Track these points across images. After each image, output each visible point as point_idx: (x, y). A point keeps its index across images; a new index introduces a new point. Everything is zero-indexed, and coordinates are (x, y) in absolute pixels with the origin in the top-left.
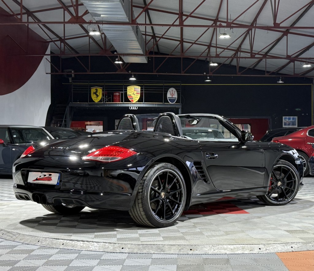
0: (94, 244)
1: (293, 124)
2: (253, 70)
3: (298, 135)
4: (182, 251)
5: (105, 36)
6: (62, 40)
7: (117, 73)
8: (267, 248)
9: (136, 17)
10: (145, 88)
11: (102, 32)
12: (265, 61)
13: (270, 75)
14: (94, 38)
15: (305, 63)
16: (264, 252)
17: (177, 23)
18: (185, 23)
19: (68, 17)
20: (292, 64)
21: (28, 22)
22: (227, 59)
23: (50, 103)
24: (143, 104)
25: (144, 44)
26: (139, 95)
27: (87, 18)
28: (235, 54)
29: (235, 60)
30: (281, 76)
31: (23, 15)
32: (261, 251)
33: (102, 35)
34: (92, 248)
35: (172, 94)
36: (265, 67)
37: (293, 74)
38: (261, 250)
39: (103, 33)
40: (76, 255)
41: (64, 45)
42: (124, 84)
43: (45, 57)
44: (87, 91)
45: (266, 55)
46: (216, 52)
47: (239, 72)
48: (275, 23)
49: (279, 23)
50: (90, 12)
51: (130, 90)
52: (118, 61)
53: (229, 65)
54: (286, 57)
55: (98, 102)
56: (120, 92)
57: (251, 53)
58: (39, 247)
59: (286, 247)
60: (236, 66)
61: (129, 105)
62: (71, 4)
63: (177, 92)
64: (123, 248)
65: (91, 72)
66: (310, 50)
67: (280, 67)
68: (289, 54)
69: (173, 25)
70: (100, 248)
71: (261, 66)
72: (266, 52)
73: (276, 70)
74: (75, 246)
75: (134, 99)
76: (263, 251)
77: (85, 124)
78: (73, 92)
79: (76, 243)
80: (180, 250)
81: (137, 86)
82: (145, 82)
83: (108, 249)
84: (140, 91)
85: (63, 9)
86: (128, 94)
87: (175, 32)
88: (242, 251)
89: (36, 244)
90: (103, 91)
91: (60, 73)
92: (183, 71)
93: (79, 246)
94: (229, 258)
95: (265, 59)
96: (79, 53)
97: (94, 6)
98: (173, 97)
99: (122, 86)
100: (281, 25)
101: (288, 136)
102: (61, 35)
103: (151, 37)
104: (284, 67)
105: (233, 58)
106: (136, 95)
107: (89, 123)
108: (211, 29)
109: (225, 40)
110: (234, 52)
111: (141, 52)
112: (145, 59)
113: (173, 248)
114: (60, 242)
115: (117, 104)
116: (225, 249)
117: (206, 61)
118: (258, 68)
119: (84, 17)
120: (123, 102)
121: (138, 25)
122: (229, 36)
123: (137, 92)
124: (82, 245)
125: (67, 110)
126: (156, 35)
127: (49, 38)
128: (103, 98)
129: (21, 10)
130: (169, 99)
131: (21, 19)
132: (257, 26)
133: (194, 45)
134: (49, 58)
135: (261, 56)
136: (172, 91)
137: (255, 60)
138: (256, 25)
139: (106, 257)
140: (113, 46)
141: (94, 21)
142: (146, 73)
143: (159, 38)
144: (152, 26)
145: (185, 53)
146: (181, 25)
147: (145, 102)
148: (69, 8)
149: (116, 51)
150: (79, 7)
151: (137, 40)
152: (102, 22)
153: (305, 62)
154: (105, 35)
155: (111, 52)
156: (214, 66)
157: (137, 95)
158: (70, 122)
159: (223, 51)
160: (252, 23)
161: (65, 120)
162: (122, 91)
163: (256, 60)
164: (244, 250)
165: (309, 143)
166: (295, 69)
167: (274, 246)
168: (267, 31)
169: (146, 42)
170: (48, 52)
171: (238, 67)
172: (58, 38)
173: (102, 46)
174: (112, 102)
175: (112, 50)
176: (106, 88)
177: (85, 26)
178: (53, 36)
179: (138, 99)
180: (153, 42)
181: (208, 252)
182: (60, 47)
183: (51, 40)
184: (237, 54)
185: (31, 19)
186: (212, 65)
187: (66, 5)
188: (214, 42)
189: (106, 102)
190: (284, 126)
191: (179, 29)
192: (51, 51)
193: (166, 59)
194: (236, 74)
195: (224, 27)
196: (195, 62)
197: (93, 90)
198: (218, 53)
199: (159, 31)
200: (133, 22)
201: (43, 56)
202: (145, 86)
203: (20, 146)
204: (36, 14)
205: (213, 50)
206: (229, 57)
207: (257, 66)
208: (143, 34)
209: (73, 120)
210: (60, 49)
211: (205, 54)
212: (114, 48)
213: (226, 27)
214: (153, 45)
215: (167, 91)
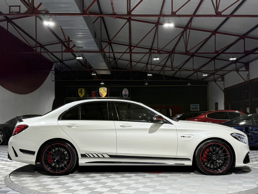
2: (172, 77)
5: (86, 60)
6: (61, 61)
7: (93, 80)
9: (104, 48)
10: (109, 89)
12: (180, 72)
13: (183, 80)
14: (80, 60)
15: (204, 73)
17: (128, 51)
18: (133, 51)
19: (64, 49)
20: (196, 74)
21: (41, 52)
23: (54, 98)
26: (106, 93)
27: (74, 49)
28: (162, 68)
29: (162, 72)
30: (189, 81)
31: (37, 48)
33: (84, 59)
36: (180, 75)
37: (196, 79)
39: (84, 57)
41: (62, 64)
42: (98, 86)
43: (51, 71)
44: (76, 91)
45: (180, 69)
47: (165, 79)
48: (186, 51)
49: (189, 50)
50: (76, 45)
51: (101, 90)
52: (94, 73)
53: (159, 75)
54: (192, 70)
55: (83, 97)
57: (172, 67)
60: (162, 75)
65: (78, 79)
67: (189, 75)
68: (194, 68)
69: (125, 52)
72: (181, 67)
73: (186, 77)
75: (103, 95)
78: (68, 91)
81: (105, 88)
82: (109, 85)
85: (61, 44)
86: (100, 92)
87: (127, 56)
90: (85, 90)
91: (60, 80)
92: (132, 78)
96: (71, 69)
98: (126, 93)
99: (96, 87)
100: (190, 52)
102: (61, 59)
103: (113, 59)
104: (191, 75)
105: (160, 71)
106: (104, 93)
108: (148, 55)
109: (156, 61)
112: (110, 72)
115: (93, 98)
117: (145, 73)
118: (176, 76)
119: (73, 49)
120: (97, 97)
121: (105, 53)
122: (159, 59)
123: (105, 91)
126: (116, 58)
127: (53, 60)
128: (85, 95)
129: (36, 44)
130: (124, 95)
131: (36, 50)
133: (138, 63)
134: (54, 72)
135: (178, 69)
137: (174, 72)
138: (174, 52)
141: (79, 51)
142: (110, 80)
143: (118, 60)
144: (113, 53)
145: (133, 68)
146: (131, 52)
148: (64, 43)
149: (92, 68)
150: (70, 42)
151: (104, 61)
152: (84, 52)
154: (86, 58)
155: (90, 68)
156: (150, 76)
159: (156, 67)
160: (172, 50)
162: (96, 90)
166: (198, 77)
168: (181, 55)
169: (110, 62)
170: (53, 69)
171: (164, 76)
172: (59, 60)
173: (84, 64)
176: (87, 89)
177: (74, 53)
178: (55, 59)
179: (105, 95)
180: (114, 62)
182: (60, 66)
185: (43, 50)
186: (149, 75)
187: (63, 41)
188: (150, 61)
189: (87, 97)
190: (191, 110)
191: (129, 54)
192: (56, 68)
193: (122, 72)
194: (163, 80)
195: (156, 53)
196: (139, 73)
197: (79, 90)
198: (152, 68)
199: (118, 56)
200: (102, 51)
201: (50, 72)
202: (110, 87)
204: (45, 47)
205: (149, 66)
206: (158, 71)
208: (108, 57)
210: (60, 67)
211: (144, 69)
212: (91, 66)
213: (157, 53)
214: (114, 64)
215: (123, 90)
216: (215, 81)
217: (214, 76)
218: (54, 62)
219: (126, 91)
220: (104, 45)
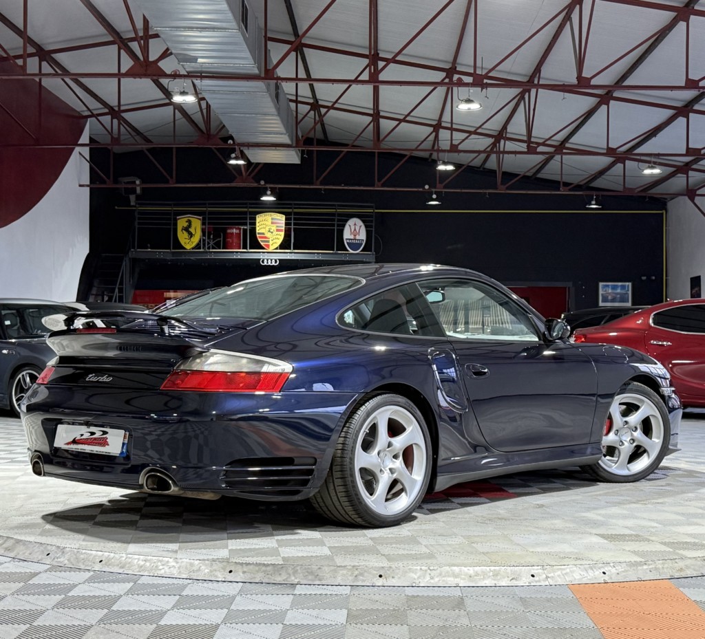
0: (168, 562)
1: (623, 299)
2: (532, 180)
3: (631, 325)
4: (361, 578)
5: (208, 106)
6: (115, 113)
7: (233, 185)
8: (550, 575)
9: (275, 62)
10: (295, 219)
11: (200, 96)
12: (560, 160)
13: (570, 190)
14: (185, 108)
15: (647, 165)
16: (543, 583)
17: (365, 76)
18: (382, 77)
19: (127, 63)
20: (620, 166)
21: (40, 74)
22: (477, 156)
23: (87, 251)
24: (290, 253)
25: (293, 122)
26: (283, 234)
27: (167, 65)
28: (494, 145)
29: (493, 157)
30: (594, 193)
31: (29, 60)
32: (536, 582)
33: (201, 102)
34: (163, 571)
35: (354, 231)
36: (560, 173)
37: (620, 188)
38: (536, 578)
39: (203, 99)
40: (129, 585)
41: (119, 124)
42: (250, 210)
43: (77, 149)
44: (170, 224)
45: (561, 148)
46: (452, 140)
47: (502, 183)
48: (579, 77)
49: (589, 77)
50: (173, 52)
51: (263, 223)
52: (236, 158)
53: (481, 169)
54: (605, 151)
55: (193, 248)
56: (240, 227)
57: (529, 141)
58: (49, 566)
59: (590, 572)
60: (494, 172)
61: (261, 256)
62: (134, 36)
63: (366, 226)
64: (231, 572)
65: (177, 182)
66: (658, 135)
67: (593, 173)
68: (613, 145)
69: (356, 81)
70: (181, 570)
71: (552, 171)
72: (562, 140)
73: (584, 180)
74: (127, 565)
75: (271, 243)
76: (539, 581)
77: (165, 296)
78: (137, 226)
79: (130, 560)
80: (356, 576)
81: (278, 215)
82: (295, 204)
83: (198, 573)
84: (284, 225)
85: (117, 45)
86: (257, 231)
87: (361, 96)
88: (494, 580)
89: (41, 560)
90: (203, 224)
91: (110, 185)
92: (379, 181)
93: (137, 567)
94: (464, 595)
95: (560, 156)
96: (152, 142)
97: (183, 39)
98: (357, 237)
99: (245, 213)
100: (593, 82)
101: (607, 325)
102: (113, 102)
103: (309, 107)
104: (602, 172)
105: (488, 153)
106: (275, 233)
107: (172, 294)
109: (470, 113)
110: (491, 140)
111: (285, 139)
112: (296, 156)
113: (341, 572)
114: (95, 556)
115: (233, 252)
116: (456, 576)
117: (430, 160)
118: (545, 174)
119: (161, 64)
120: (246, 249)
121: (279, 81)
122: (479, 106)
123: (277, 227)
124: (142, 563)
125: (126, 266)
126: (320, 103)
127: (85, 109)
128: (204, 240)
129: (25, 48)
130: (347, 243)
131: (24, 67)
132: (540, 83)
133: (403, 124)
134: (86, 151)
135: (551, 150)
136: (355, 224)
137: (539, 159)
138: (539, 81)
139: (193, 590)
140: (224, 126)
141: (183, 72)
142: (298, 186)
143: (325, 110)
144: (311, 82)
145: (383, 142)
146: (374, 80)
147: (294, 249)
148: (129, 44)
149: (231, 138)
150: (150, 40)
151: (276, 113)
152: (201, 75)
153: (649, 162)
154: (207, 102)
155: (220, 138)
156: (446, 172)
157: (278, 233)
158: (130, 293)
159: (467, 138)
160: (531, 76)
161: (119, 288)
162: (246, 224)
163: (541, 158)
164: (499, 577)
165: (655, 343)
166: (626, 178)
167: (564, 569)
168: (562, 93)
169: (297, 117)
170: (85, 139)
171: (501, 173)
172: (106, 107)
173: (202, 126)
174: (223, 249)
175: (222, 134)
176: (209, 219)
177: (164, 81)
178: (94, 105)
179: (279, 242)
180: (313, 117)
181: (417, 582)
182: (109, 129)
183: (90, 113)
184: (498, 145)
185: (46, 68)
186: (441, 167)
187: (124, 37)
188: (446, 118)
189: (209, 248)
190: (601, 304)
191: (369, 88)
192: (92, 136)
193: (342, 155)
194: (496, 189)
195: (467, 85)
196: (406, 161)
197: (182, 223)
198: (455, 143)
199: (326, 93)
200: (268, 74)
201: (73, 149)
202: (296, 214)
203: (19, 345)
204: (57, 56)
205: (444, 135)
206: (479, 152)
207: (542, 172)
208: (291, 101)
209: (137, 287)
210: (111, 133)
211: (428, 145)
212: (228, 131)
213: (473, 85)
214: (313, 124)
215: (344, 226)
216: (691, 193)
217: (688, 177)
218: (88, 113)
219: (358, 231)
220: (277, 51)
